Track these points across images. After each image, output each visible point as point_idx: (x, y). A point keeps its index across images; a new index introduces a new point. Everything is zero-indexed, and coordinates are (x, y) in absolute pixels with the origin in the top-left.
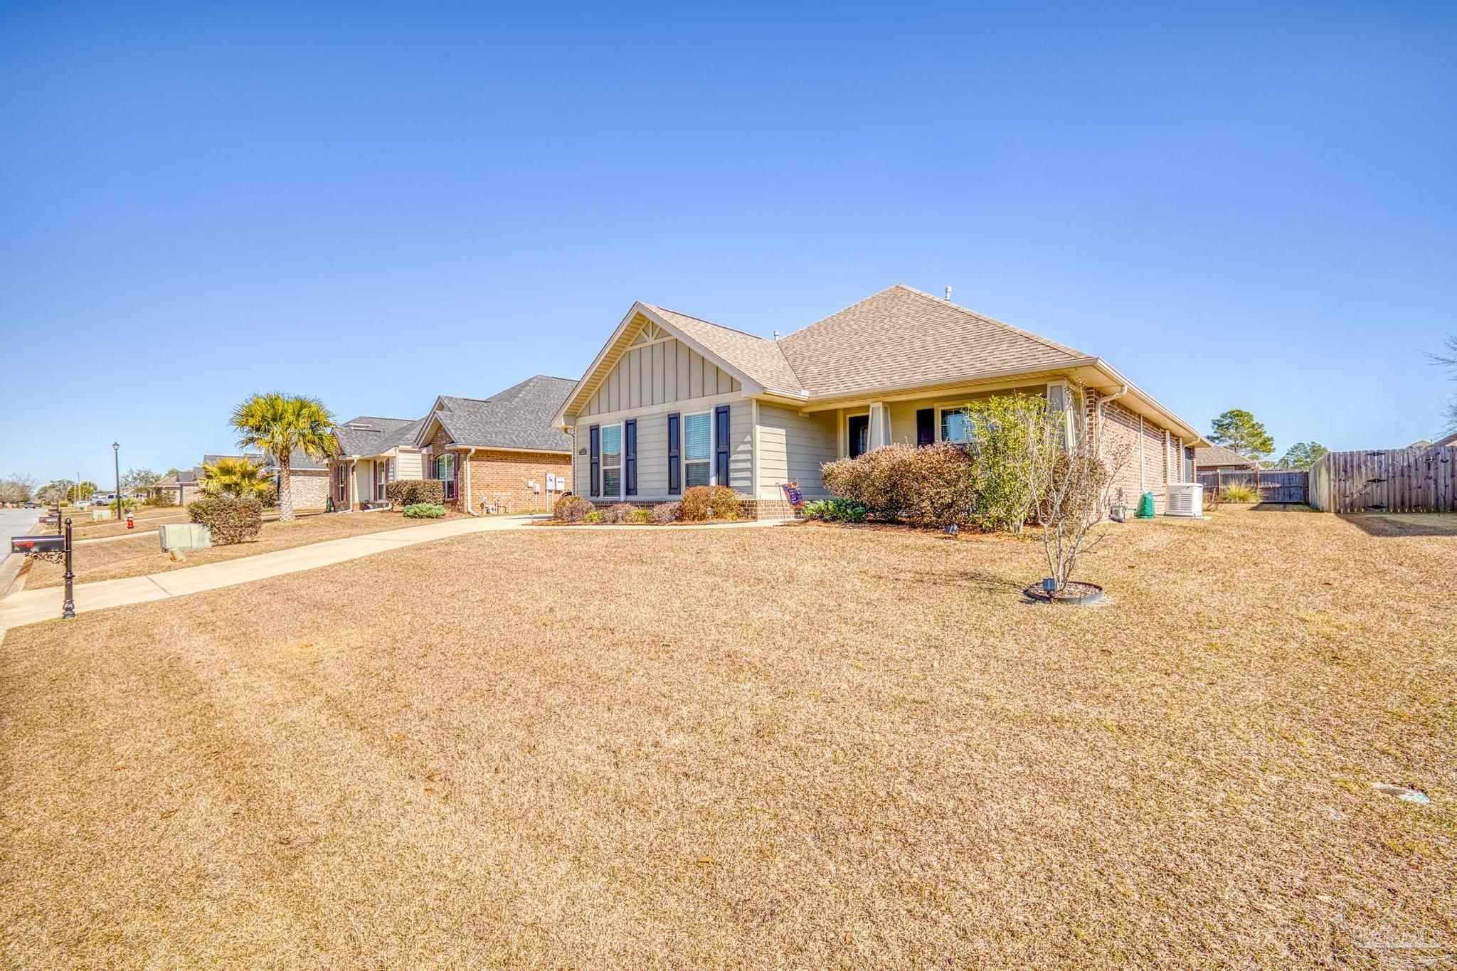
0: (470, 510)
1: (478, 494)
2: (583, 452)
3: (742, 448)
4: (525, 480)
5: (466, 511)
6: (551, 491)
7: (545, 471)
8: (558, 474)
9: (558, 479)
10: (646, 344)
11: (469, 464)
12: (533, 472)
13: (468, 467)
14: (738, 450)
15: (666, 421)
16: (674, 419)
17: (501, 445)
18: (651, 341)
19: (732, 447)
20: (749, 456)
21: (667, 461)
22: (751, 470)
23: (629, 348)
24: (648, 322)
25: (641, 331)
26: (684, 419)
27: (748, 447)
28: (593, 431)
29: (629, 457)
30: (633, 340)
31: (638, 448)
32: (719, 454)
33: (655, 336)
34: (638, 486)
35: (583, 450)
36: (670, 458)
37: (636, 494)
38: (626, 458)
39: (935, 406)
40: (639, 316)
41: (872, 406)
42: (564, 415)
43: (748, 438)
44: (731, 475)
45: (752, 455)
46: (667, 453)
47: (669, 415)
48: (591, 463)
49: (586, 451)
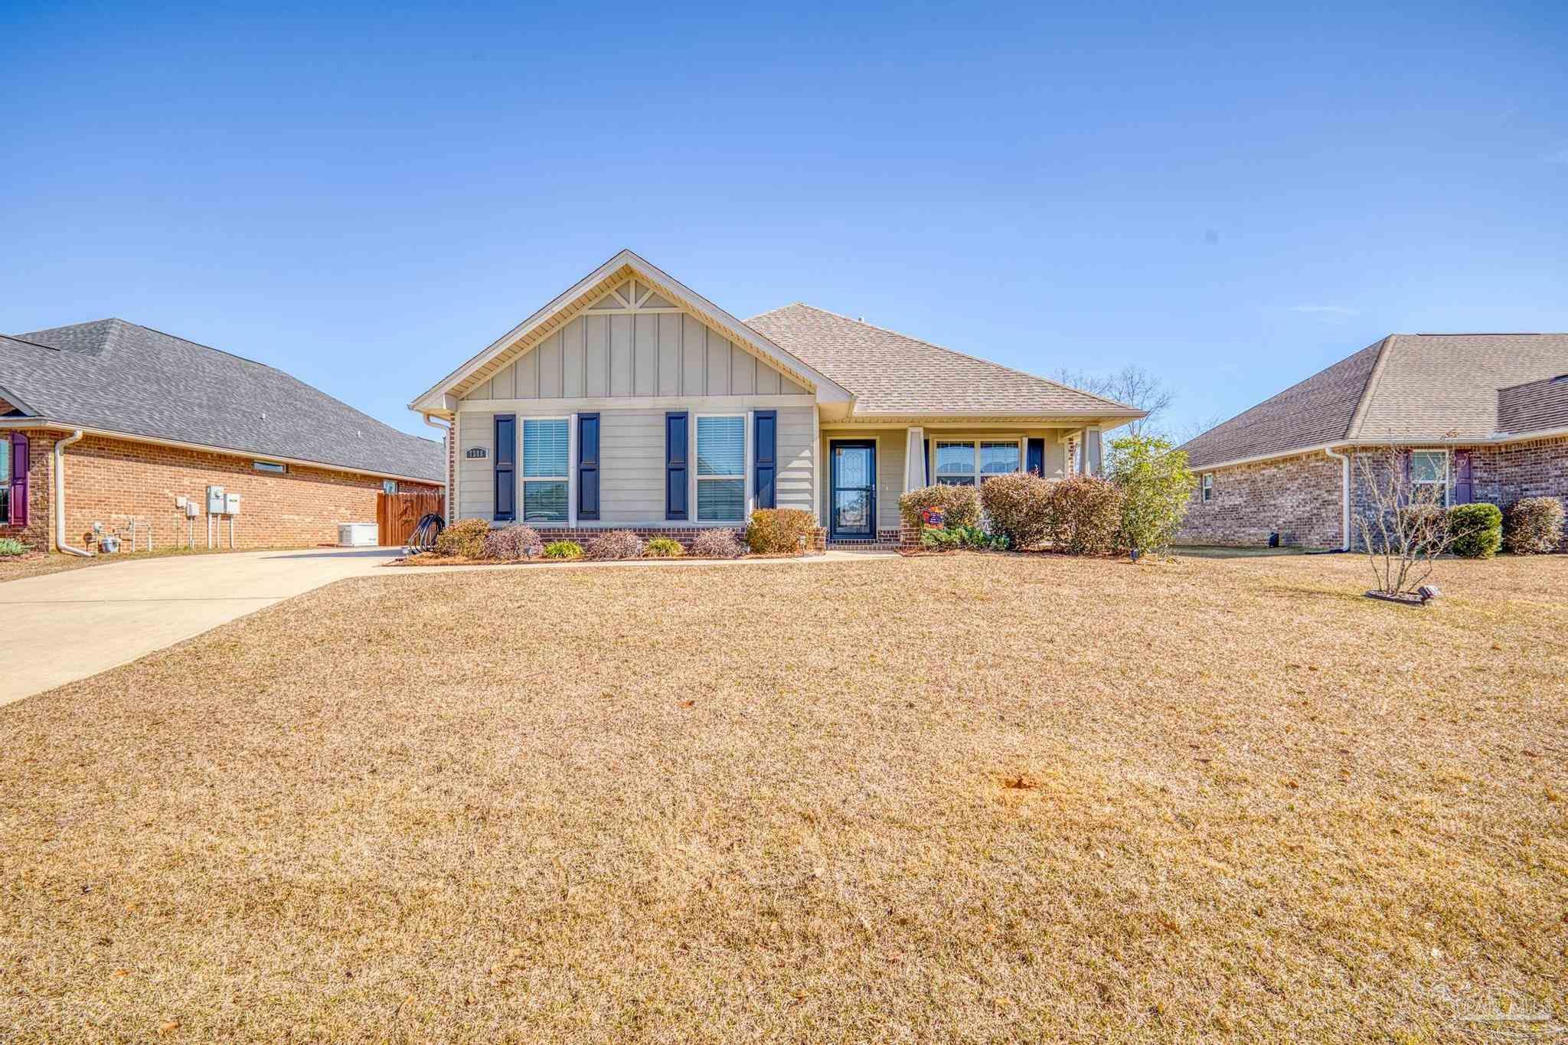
0: (62, 544)
1: (79, 515)
2: (475, 453)
3: (795, 464)
4: (171, 495)
5: (52, 547)
6: (215, 515)
7: (205, 481)
8: (229, 489)
9: (229, 497)
10: (622, 311)
11: (61, 459)
12: (186, 481)
13: (60, 465)
14: (790, 466)
15: (663, 421)
16: (676, 423)
17: (130, 430)
18: (632, 308)
19: (780, 463)
20: (807, 475)
21: (663, 474)
22: (811, 492)
23: (585, 312)
24: (629, 282)
25: (612, 291)
26: (696, 421)
27: (807, 464)
28: (500, 423)
29: (584, 465)
30: (596, 301)
31: (602, 454)
32: (757, 470)
33: (640, 302)
34: (603, 507)
35: (476, 450)
36: (669, 471)
37: (597, 518)
38: (578, 466)
39: (931, 437)
40: (628, 271)
41: (910, 430)
42: (446, 394)
43: (807, 453)
44: (779, 497)
45: (812, 474)
46: (662, 464)
47: (667, 413)
48: (498, 472)
49: (484, 452)
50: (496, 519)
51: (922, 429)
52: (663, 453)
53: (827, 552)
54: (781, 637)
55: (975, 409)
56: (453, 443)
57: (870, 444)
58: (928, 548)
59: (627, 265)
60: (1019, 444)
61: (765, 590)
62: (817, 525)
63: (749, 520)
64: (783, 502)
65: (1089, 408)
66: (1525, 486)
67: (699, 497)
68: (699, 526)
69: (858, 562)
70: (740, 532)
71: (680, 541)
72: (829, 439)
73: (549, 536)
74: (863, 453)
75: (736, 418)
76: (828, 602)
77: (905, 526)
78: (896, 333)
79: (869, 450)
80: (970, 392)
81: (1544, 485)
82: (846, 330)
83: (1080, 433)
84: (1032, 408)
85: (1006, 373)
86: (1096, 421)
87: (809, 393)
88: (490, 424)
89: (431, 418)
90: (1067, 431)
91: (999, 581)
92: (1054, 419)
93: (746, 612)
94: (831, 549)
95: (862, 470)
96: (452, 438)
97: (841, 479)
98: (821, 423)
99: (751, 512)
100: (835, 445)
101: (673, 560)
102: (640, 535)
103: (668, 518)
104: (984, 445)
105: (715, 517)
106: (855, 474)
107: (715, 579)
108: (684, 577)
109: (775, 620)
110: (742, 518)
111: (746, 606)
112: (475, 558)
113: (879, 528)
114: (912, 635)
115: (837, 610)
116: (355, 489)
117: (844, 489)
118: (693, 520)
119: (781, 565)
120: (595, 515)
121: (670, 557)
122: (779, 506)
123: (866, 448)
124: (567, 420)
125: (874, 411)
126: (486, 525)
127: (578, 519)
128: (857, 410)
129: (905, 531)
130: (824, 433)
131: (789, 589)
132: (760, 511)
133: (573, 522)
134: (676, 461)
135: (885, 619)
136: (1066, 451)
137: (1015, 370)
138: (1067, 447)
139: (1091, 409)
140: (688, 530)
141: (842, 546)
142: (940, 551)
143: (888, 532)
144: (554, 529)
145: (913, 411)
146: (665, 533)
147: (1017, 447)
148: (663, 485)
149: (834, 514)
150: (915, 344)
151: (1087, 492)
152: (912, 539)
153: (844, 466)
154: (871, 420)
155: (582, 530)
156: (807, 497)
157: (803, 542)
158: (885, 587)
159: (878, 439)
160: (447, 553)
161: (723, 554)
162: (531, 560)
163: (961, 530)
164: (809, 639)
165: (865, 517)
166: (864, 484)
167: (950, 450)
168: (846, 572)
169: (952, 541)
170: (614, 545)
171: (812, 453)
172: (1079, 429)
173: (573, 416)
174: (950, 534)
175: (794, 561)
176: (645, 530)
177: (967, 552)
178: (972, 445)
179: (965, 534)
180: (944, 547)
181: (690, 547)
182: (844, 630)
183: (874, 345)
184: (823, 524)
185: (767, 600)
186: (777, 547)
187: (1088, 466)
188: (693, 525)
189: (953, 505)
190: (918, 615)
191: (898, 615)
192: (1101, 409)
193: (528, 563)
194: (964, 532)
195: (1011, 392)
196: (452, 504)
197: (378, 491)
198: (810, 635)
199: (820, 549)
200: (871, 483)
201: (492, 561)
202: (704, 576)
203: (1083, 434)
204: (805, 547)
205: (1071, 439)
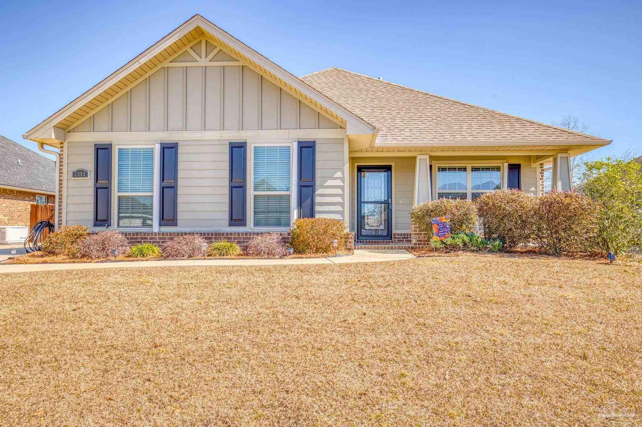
2: (79, 173)
3: (330, 183)
10: (195, 64)
14: (326, 184)
15: (227, 150)
16: (237, 149)
18: (203, 62)
19: (318, 182)
20: (339, 191)
21: (227, 191)
22: (342, 205)
23: (166, 64)
24: (201, 41)
25: (187, 48)
26: (252, 149)
27: (339, 183)
28: (99, 150)
29: (165, 184)
30: (176, 55)
31: (180, 174)
32: (301, 187)
33: (210, 57)
34: (180, 216)
35: (80, 171)
36: (232, 188)
37: (175, 225)
38: (160, 184)
39: (433, 163)
40: (199, 32)
41: (419, 157)
42: (54, 126)
43: (339, 174)
44: (317, 208)
45: (343, 191)
46: (226, 183)
47: (230, 143)
48: (97, 188)
49: (86, 173)
50: (95, 225)
51: (427, 157)
52: (226, 174)
53: (355, 251)
54: (310, 346)
55: (470, 140)
56: (62, 166)
57: (388, 168)
58: (436, 250)
59: (198, 26)
60: (501, 168)
61: (301, 291)
62: (347, 231)
63: (293, 227)
64: (321, 212)
65: (561, 139)
67: (254, 208)
68: (253, 231)
69: (381, 263)
70: (287, 236)
71: (238, 242)
72: (356, 165)
73: (137, 238)
74: (382, 175)
75: (284, 147)
76: (356, 305)
77: (415, 231)
78: (406, 87)
79: (386, 173)
80: (465, 126)
82: (368, 85)
83: (551, 159)
84: (513, 139)
85: (493, 114)
86: (566, 149)
87: (341, 127)
88: (92, 152)
89: (45, 146)
90: (538, 158)
91: (506, 283)
92: (531, 147)
93: (280, 316)
94: (358, 249)
95: (381, 188)
96: (61, 162)
97: (366, 195)
98: (350, 152)
99: (294, 221)
100: (360, 169)
101: (231, 259)
102: (206, 238)
103: (231, 225)
104: (475, 169)
105: (267, 224)
106: (376, 191)
107: (259, 279)
108: (233, 278)
109: (306, 325)
110: (288, 225)
111: (282, 309)
112: (73, 257)
113: (394, 231)
114: (439, 346)
115: (365, 314)
116: (12, 201)
117: (368, 202)
118: (250, 226)
119: (317, 265)
120: (173, 222)
121: (229, 257)
122: (317, 216)
123: (385, 171)
124: (153, 149)
125: (390, 142)
126: (85, 230)
127: (160, 225)
128: (379, 142)
129: (415, 234)
130: (353, 160)
131: (322, 290)
132: (302, 220)
133: (156, 228)
134: (236, 180)
135: (410, 326)
136: (538, 173)
137: (499, 112)
138: (539, 170)
139: (563, 140)
140: (246, 234)
141: (367, 246)
142: (446, 252)
143: (401, 234)
144: (141, 233)
145: (421, 142)
146: (228, 237)
147: (500, 170)
148: (227, 199)
149: (360, 219)
150: (422, 95)
151: (569, 204)
152: (421, 241)
153: (368, 185)
154: (389, 149)
155: (163, 234)
156: (339, 208)
157: (335, 245)
158: (407, 289)
159: (393, 164)
160: (53, 253)
161: (270, 254)
162: (117, 259)
163: (462, 235)
164: (338, 350)
165: (383, 223)
166: (383, 198)
167: (447, 173)
168: (372, 273)
169: (456, 244)
170: (185, 247)
171: (343, 174)
172: (550, 156)
173: (157, 145)
174: (454, 238)
175: (328, 262)
176: (212, 234)
177: (468, 254)
178: (465, 169)
179: (466, 239)
180: (450, 249)
181: (245, 249)
182: (371, 339)
183: (390, 95)
184: (352, 229)
185: (301, 302)
186: (315, 249)
187: (559, 184)
188: (250, 231)
189: (454, 215)
190: (440, 321)
191: (421, 320)
192: (571, 140)
193: (114, 261)
194: (465, 237)
195: (497, 127)
196: (60, 213)
197: (32, 203)
198: (339, 346)
199: (349, 249)
200: (388, 198)
201: (85, 259)
202: (251, 277)
203: (555, 160)
204: (338, 248)
205: (542, 164)
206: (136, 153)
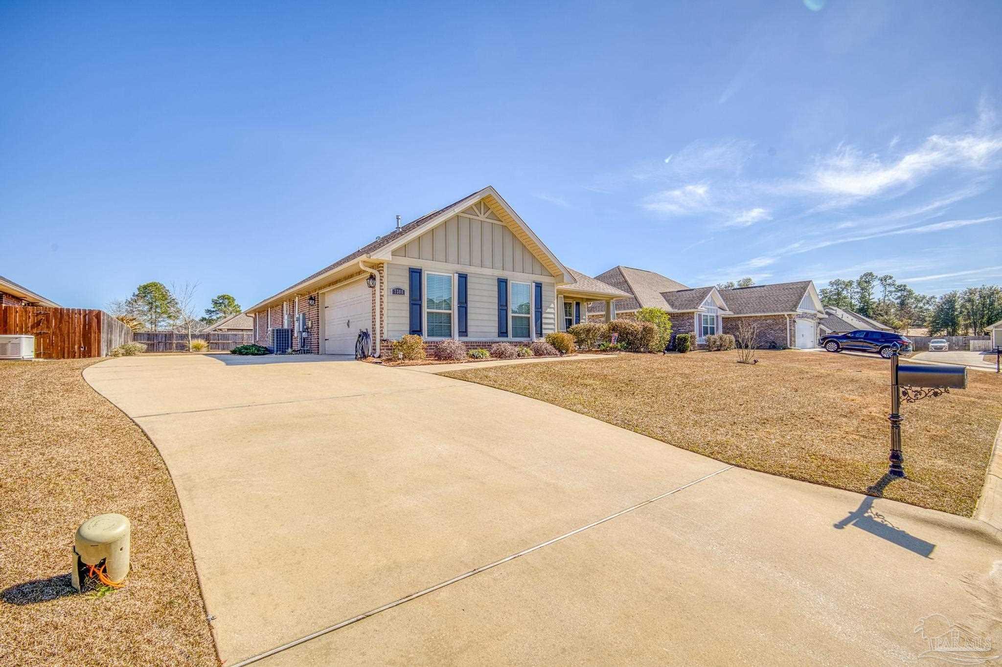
2: (397, 291)
3: (549, 310)
10: (477, 218)
14: (547, 311)
15: (496, 283)
16: (502, 284)
18: (482, 217)
19: (543, 309)
20: (553, 316)
21: (496, 312)
26: (511, 284)
27: (553, 311)
28: (413, 273)
29: (460, 304)
31: (469, 298)
32: (536, 312)
33: (486, 215)
34: (470, 329)
36: (499, 310)
37: (468, 335)
38: (458, 304)
44: (544, 326)
45: (555, 316)
46: (496, 306)
47: (498, 279)
48: (412, 304)
49: (404, 291)
50: (410, 334)
52: (497, 300)
56: (382, 283)
59: (490, 194)
66: (679, 328)
67: (513, 325)
68: (513, 341)
75: (527, 286)
81: (685, 328)
87: (553, 276)
88: (407, 273)
90: (583, 299)
103: (499, 336)
105: (518, 336)
110: (529, 336)
118: (510, 337)
120: (466, 333)
124: (453, 277)
127: (459, 336)
133: (456, 338)
148: (496, 318)
171: (554, 306)
173: (456, 274)
188: (510, 340)
206: (441, 278)
